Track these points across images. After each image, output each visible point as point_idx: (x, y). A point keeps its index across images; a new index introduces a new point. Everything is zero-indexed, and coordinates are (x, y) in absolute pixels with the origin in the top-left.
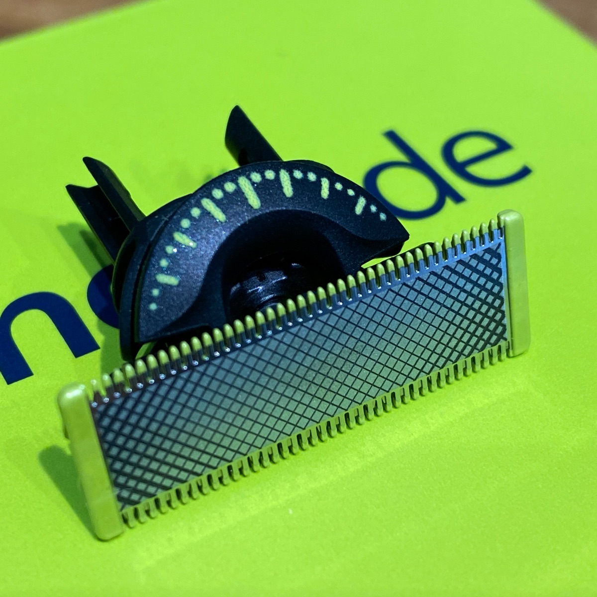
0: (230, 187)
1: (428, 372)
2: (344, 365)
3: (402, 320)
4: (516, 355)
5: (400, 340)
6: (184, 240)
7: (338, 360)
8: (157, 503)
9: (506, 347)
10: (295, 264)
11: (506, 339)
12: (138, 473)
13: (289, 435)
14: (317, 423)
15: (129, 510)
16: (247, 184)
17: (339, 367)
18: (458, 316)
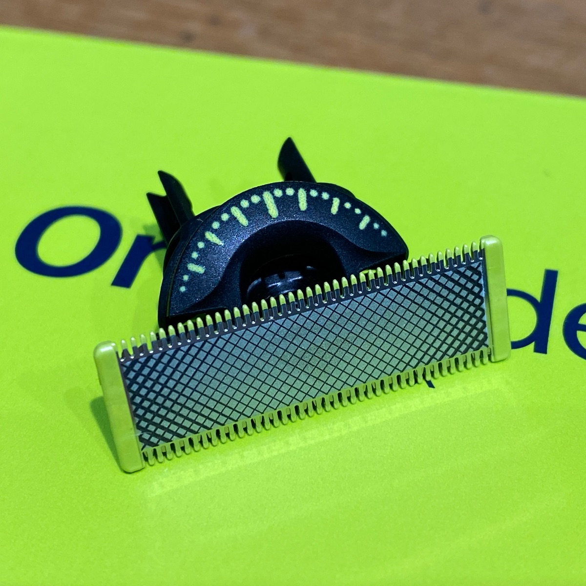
0: (255, 199)
1: (414, 366)
2: (337, 352)
3: (390, 319)
4: (497, 361)
5: (388, 336)
6: (213, 238)
7: (331, 346)
8: (173, 447)
9: (488, 353)
10: (310, 267)
11: (487, 346)
12: (157, 420)
13: (288, 405)
14: (313, 398)
15: (149, 450)
16: (269, 198)
17: (333, 353)
18: (441, 321)
